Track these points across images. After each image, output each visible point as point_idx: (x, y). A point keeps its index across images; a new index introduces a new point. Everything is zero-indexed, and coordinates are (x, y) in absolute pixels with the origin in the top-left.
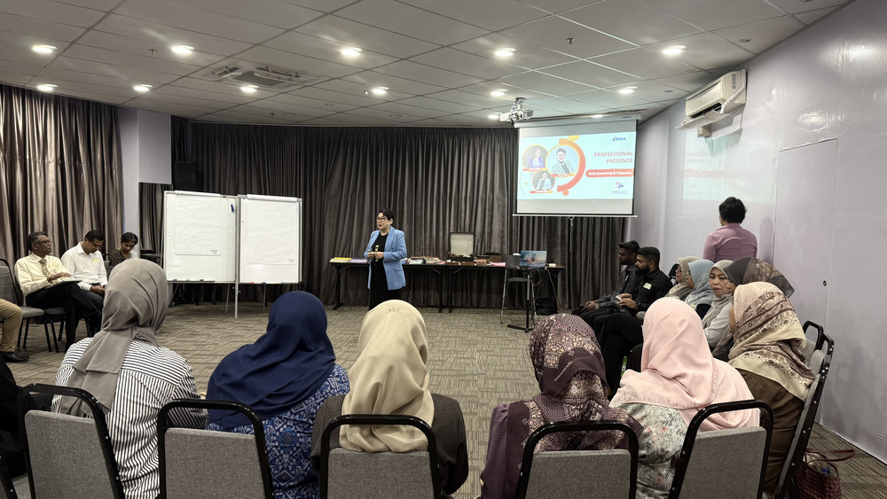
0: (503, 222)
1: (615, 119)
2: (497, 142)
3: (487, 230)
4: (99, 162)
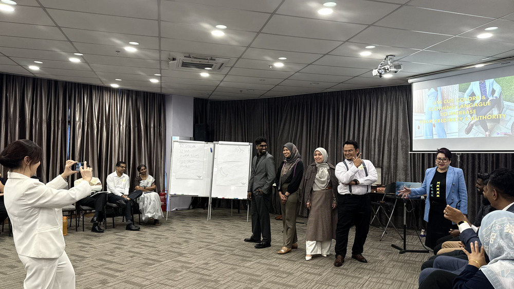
0: (406, 159)
1: (496, 67)
3: (392, 164)
4: (152, 125)
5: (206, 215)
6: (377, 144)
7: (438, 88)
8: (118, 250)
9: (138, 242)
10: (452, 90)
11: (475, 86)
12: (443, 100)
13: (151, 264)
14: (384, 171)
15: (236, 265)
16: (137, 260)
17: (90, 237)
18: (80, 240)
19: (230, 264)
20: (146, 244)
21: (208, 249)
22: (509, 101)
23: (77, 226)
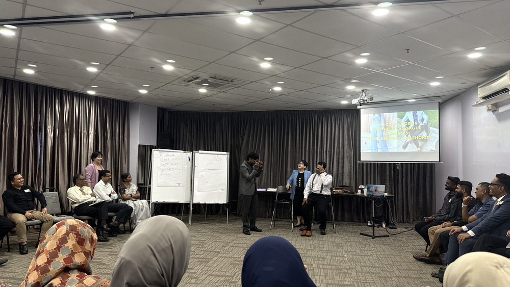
0: (351, 167)
1: (425, 101)
2: (345, 118)
3: (340, 171)
4: (117, 133)
7: (381, 114)
10: (392, 117)
11: (409, 115)
12: (385, 123)
22: (433, 127)
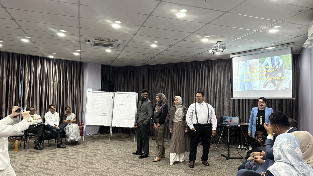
1: (280, 49)
3: (221, 106)
4: (75, 82)
5: (108, 138)
6: (212, 94)
7: (248, 61)
8: (51, 161)
9: (64, 156)
10: (255, 62)
11: (268, 60)
12: (250, 68)
13: (72, 170)
14: (217, 109)
15: (127, 169)
16: (64, 167)
17: (33, 153)
18: (27, 155)
19: (123, 169)
20: (70, 157)
21: (109, 159)
22: (287, 69)
23: (25, 146)
